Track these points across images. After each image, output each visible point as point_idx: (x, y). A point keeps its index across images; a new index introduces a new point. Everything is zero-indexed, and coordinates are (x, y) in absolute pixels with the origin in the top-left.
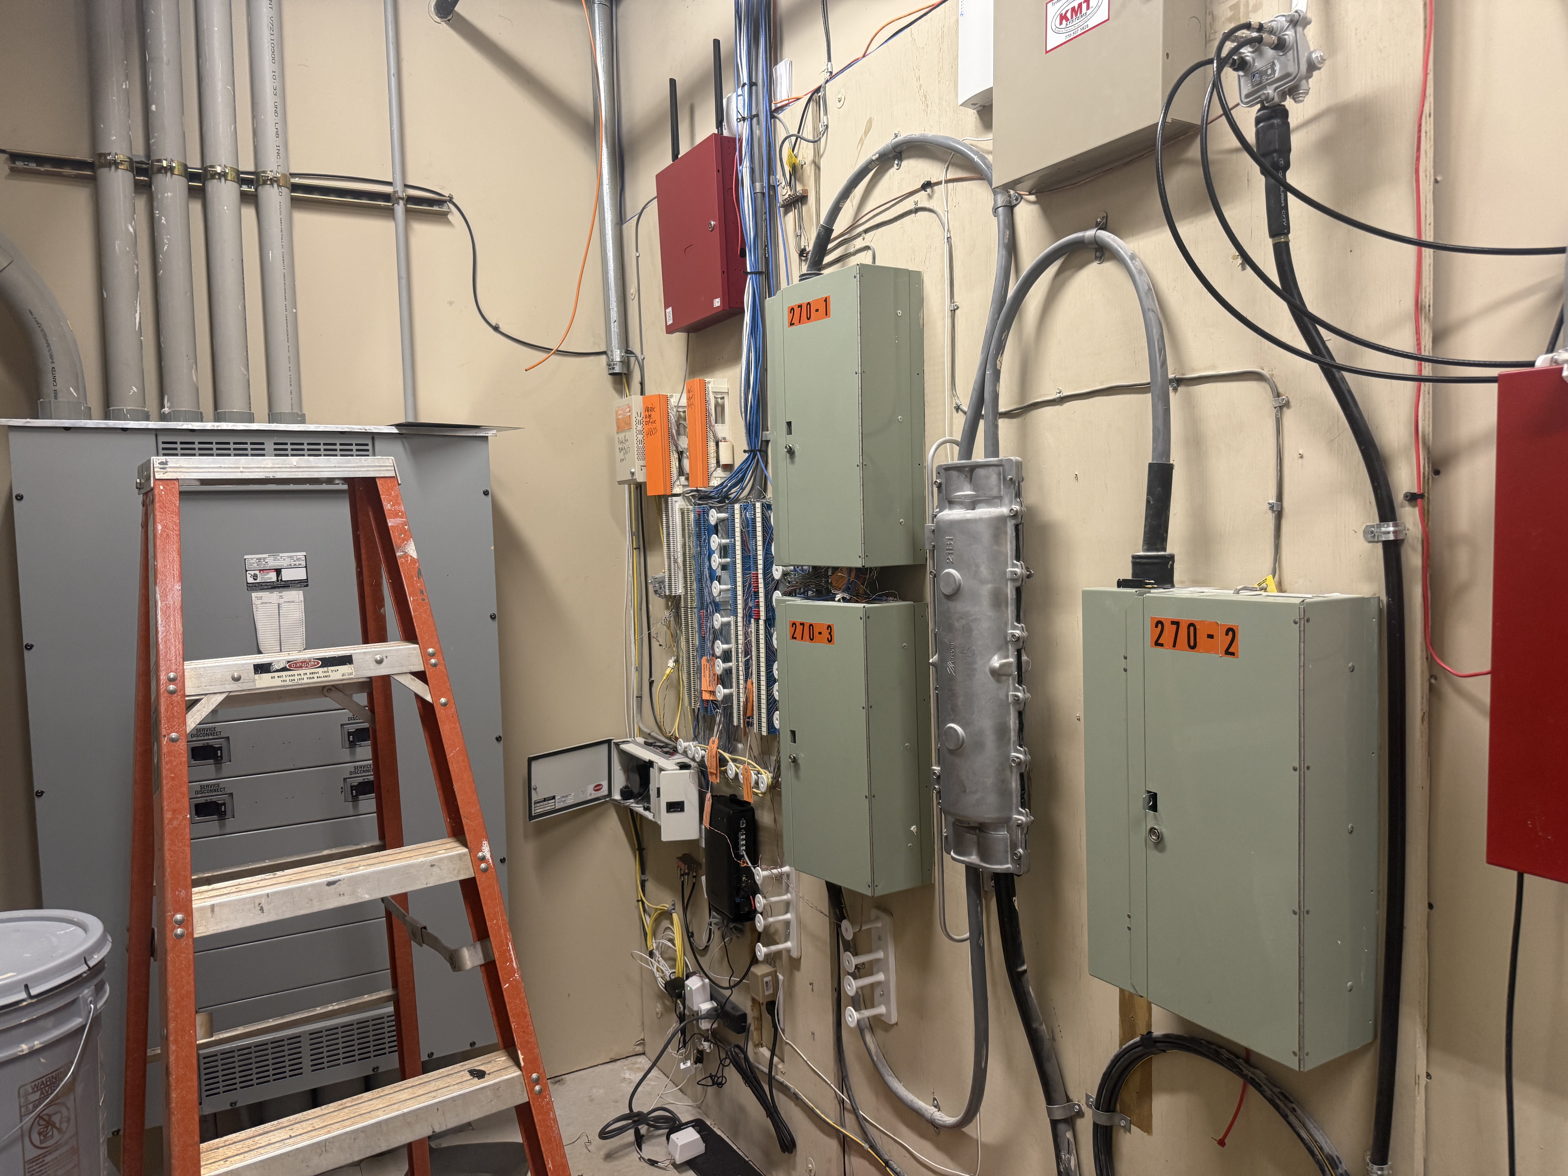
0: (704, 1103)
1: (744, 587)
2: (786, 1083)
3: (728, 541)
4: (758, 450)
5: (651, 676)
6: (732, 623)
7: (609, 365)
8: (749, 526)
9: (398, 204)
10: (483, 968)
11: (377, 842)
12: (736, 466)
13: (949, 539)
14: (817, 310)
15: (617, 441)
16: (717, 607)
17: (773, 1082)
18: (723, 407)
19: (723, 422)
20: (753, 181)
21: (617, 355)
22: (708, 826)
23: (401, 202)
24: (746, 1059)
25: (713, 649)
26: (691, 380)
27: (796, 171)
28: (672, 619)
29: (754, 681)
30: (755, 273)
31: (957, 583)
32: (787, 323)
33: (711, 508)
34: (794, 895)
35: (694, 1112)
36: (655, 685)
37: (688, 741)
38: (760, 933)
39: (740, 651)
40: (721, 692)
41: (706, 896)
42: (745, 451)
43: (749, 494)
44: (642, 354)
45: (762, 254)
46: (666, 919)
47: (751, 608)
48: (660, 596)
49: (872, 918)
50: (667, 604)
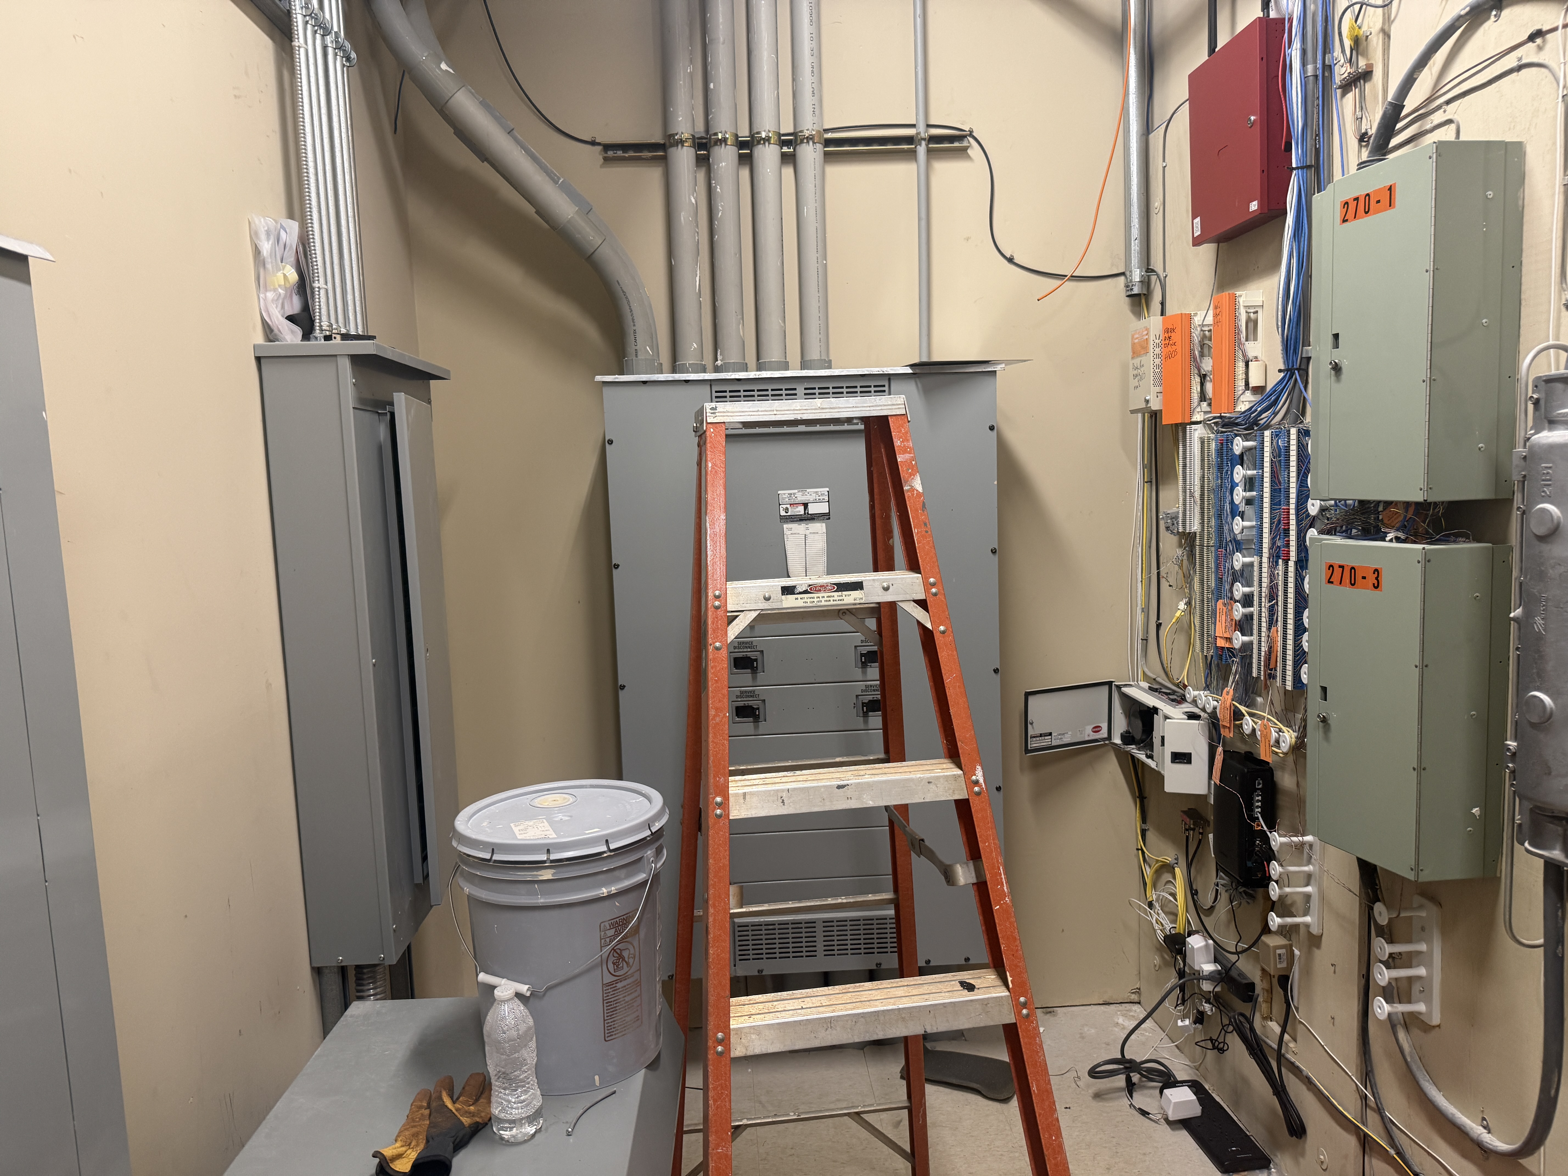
0: (1202, 1065)
1: (1271, 523)
2: (1297, 1063)
3: (1255, 472)
4: (1297, 369)
5: (1158, 618)
6: (1256, 564)
7: (1127, 286)
8: (1281, 457)
9: (920, 145)
10: (975, 886)
11: (882, 756)
12: (1268, 389)
13: (1547, 468)
14: (1378, 202)
15: (1131, 366)
16: (1238, 546)
17: (1282, 1059)
18: (1256, 322)
19: (1255, 339)
20: (1304, 64)
21: (1137, 275)
22: (1218, 782)
23: (923, 143)
24: (1252, 1029)
25: (1232, 593)
26: (1219, 295)
27: (1359, 44)
28: (1185, 557)
29: (1279, 629)
30: (1302, 168)
31: (1555, 521)
32: (1338, 218)
33: (1236, 435)
34: (1317, 867)
35: (1190, 1071)
36: (1162, 628)
37: (1198, 689)
38: (1274, 902)
39: (1263, 594)
40: (1239, 639)
41: (1213, 856)
42: (1280, 371)
43: (1283, 419)
44: (1164, 271)
45: (1312, 145)
46: (1168, 872)
47: (1279, 547)
48: (1172, 533)
49: (1414, 906)
50: (1180, 542)
